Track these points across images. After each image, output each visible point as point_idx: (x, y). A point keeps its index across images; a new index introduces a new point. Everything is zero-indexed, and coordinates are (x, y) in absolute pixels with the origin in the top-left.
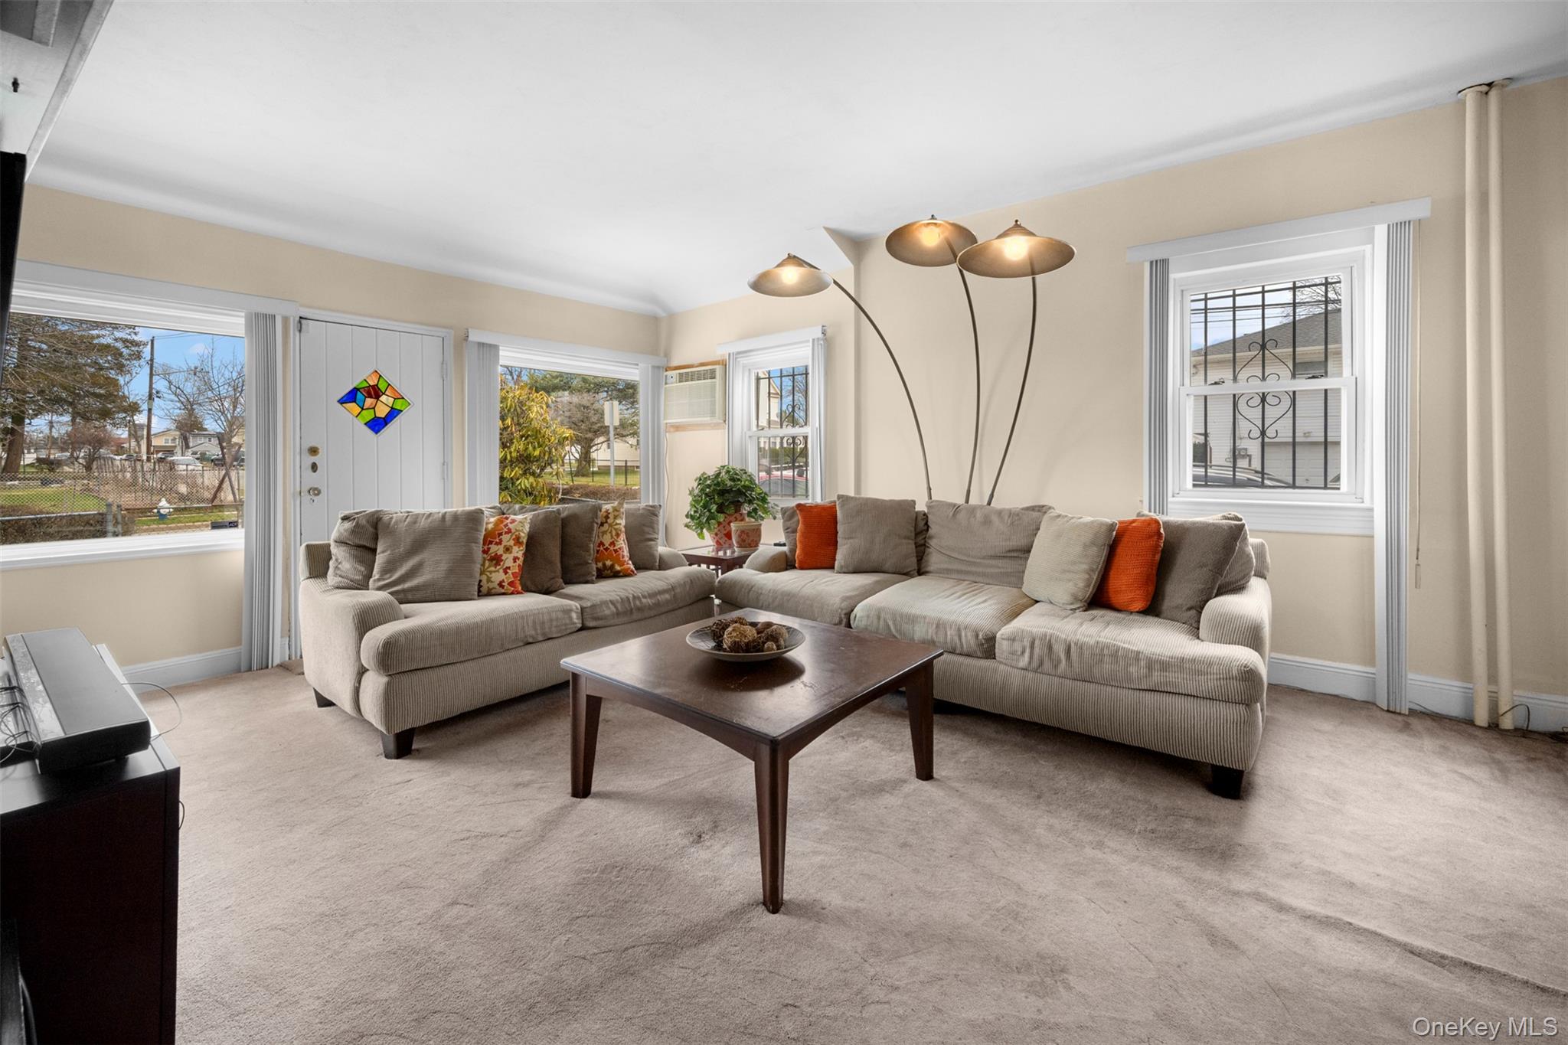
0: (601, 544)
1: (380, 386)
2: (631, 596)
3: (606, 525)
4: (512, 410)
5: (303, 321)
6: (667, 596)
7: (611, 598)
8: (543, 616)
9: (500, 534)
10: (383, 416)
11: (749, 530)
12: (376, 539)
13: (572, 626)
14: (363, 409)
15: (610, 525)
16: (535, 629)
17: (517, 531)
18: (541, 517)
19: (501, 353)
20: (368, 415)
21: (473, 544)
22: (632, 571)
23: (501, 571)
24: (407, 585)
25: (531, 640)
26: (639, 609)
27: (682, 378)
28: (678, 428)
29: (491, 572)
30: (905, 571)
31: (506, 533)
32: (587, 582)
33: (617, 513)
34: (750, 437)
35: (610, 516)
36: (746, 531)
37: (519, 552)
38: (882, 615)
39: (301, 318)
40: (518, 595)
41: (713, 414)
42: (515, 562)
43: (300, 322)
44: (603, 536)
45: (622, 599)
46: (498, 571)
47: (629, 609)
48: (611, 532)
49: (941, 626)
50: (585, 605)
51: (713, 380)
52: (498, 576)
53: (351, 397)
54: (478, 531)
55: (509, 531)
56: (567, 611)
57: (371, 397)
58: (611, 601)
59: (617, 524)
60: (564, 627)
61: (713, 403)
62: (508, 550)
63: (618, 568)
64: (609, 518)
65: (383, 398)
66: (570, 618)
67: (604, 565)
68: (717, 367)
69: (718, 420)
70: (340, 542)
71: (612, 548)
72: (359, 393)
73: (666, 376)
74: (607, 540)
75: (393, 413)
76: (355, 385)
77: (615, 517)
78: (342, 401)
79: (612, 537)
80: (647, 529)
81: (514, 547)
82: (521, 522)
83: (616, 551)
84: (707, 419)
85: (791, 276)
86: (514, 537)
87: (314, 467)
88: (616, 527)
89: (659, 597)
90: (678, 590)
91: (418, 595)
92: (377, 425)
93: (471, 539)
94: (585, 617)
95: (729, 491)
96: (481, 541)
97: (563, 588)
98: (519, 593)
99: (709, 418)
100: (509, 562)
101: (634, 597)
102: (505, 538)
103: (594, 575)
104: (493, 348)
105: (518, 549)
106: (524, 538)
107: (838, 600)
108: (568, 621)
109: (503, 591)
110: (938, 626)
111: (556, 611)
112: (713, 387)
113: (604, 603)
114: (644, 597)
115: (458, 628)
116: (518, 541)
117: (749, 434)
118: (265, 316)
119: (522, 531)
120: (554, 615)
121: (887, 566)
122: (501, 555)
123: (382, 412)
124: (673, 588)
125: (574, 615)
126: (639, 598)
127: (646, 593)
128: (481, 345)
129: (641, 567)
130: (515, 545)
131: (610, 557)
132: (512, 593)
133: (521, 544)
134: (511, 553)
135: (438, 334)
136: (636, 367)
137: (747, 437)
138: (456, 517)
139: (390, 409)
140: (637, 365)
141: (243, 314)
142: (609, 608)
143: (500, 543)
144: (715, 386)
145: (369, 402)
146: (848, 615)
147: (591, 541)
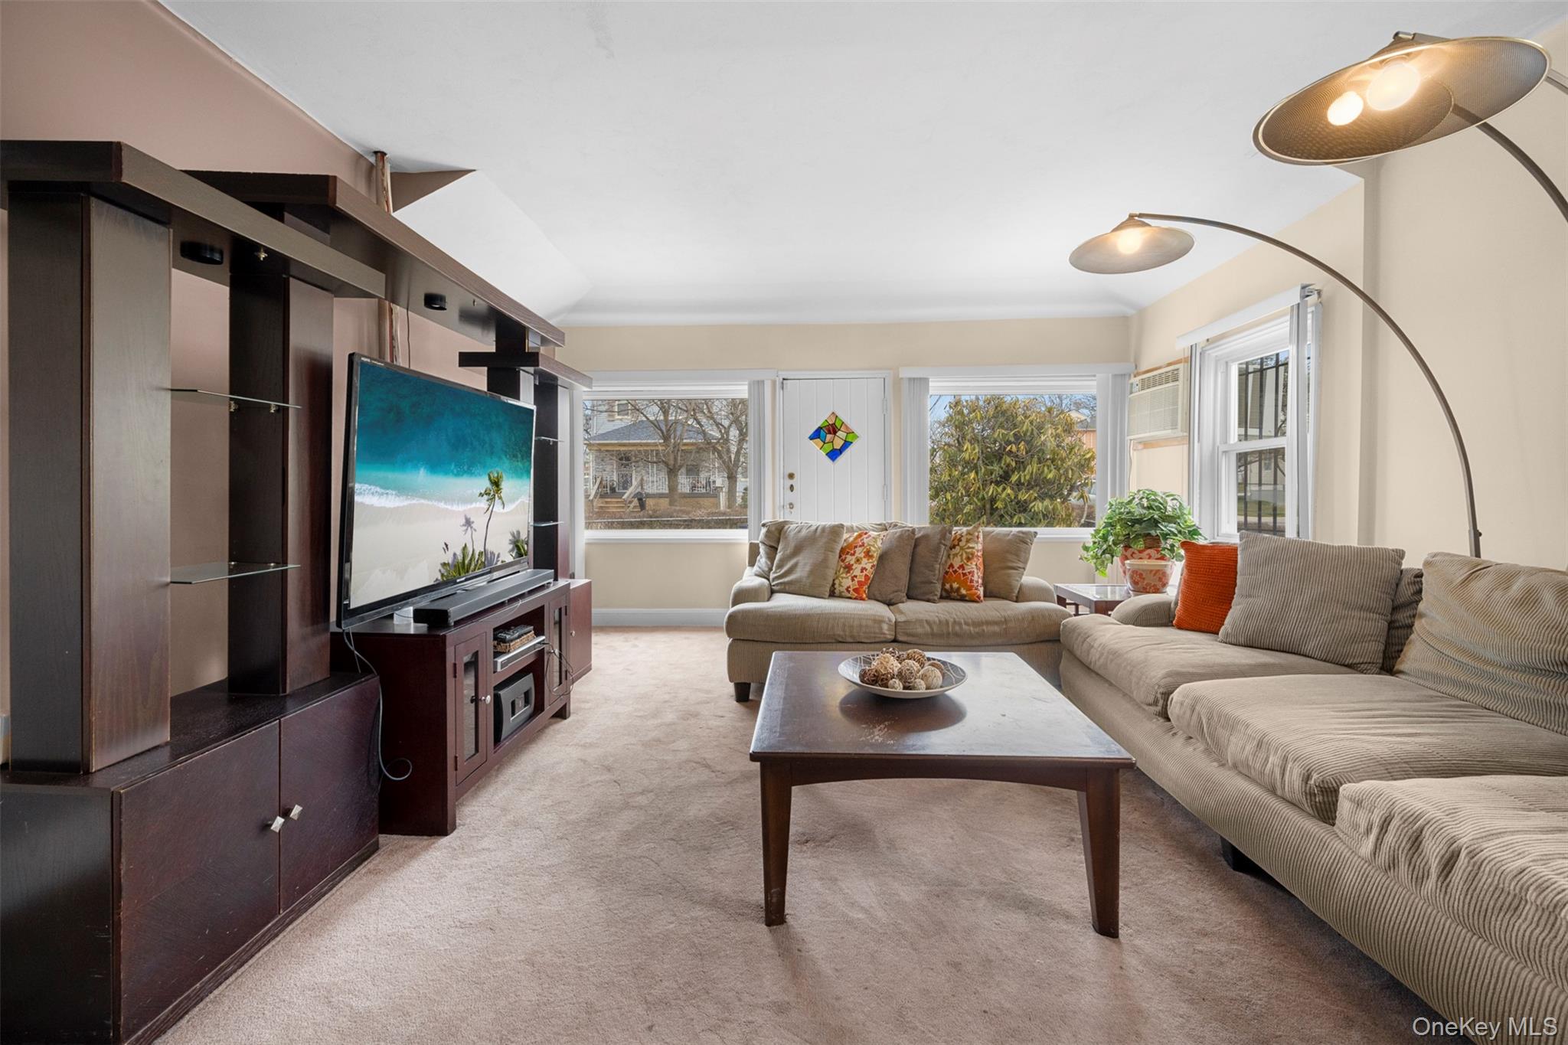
0: (951, 566)
1: (837, 424)
2: (952, 620)
3: (957, 547)
4: (1029, 434)
5: (785, 382)
6: (996, 628)
7: (929, 618)
8: (853, 621)
9: (856, 547)
10: (839, 448)
11: (1143, 571)
12: (778, 542)
13: (882, 636)
14: (824, 443)
15: (962, 548)
16: (844, 631)
17: (869, 545)
18: (898, 534)
19: (931, 384)
20: (828, 448)
21: (830, 553)
22: (979, 597)
23: (850, 578)
24: (786, 580)
25: (840, 639)
26: (956, 635)
27: (1145, 385)
28: (1147, 444)
29: (842, 578)
30: (1349, 661)
31: (860, 546)
32: (928, 601)
33: (969, 537)
34: (1225, 452)
35: (962, 538)
36: (1139, 572)
37: (868, 564)
38: (1197, 708)
39: (784, 379)
40: (861, 601)
41: (1174, 426)
42: (862, 572)
43: (783, 383)
44: (954, 558)
45: (940, 621)
46: (847, 578)
47: (945, 631)
48: (962, 555)
49: (1264, 746)
50: (899, 620)
51: (1177, 383)
52: (847, 582)
53: (816, 435)
54: (836, 542)
55: (863, 545)
56: (879, 621)
57: (830, 433)
58: (926, 621)
59: (969, 548)
60: (872, 635)
61: (1175, 412)
62: (858, 561)
63: (963, 592)
64: (961, 541)
65: (839, 433)
66: (881, 628)
67: (951, 586)
68: (1180, 366)
69: (1179, 433)
70: (763, 543)
71: (960, 571)
72: (822, 431)
73: (1132, 384)
74: (957, 563)
75: (846, 444)
76: (819, 425)
77: (968, 541)
78: (811, 438)
79: (962, 560)
80: (1010, 557)
81: (864, 559)
82: (874, 538)
83: (964, 574)
84: (1168, 432)
85: (1131, 242)
86: (865, 550)
87: (792, 488)
88: (968, 551)
89: (985, 627)
90: (1011, 625)
91: (792, 588)
92: (834, 455)
93: (829, 549)
94: (898, 630)
95: (1139, 521)
96: (838, 552)
97: (903, 602)
98: (862, 599)
99: (1170, 431)
100: (857, 572)
101: (955, 622)
102: (858, 550)
103: (936, 595)
104: (923, 382)
105: (867, 561)
106: (874, 552)
107: (1161, 673)
108: (877, 631)
109: (849, 595)
110: (1260, 744)
111: (867, 619)
112: (1176, 390)
113: (920, 621)
114: (967, 624)
115: (781, 616)
116: (868, 554)
117: (1223, 448)
118: (758, 382)
119: (873, 546)
120: (864, 623)
121: (1310, 647)
122: (853, 565)
123: (838, 444)
124: (1006, 621)
125: (885, 627)
126: (960, 624)
127: (970, 621)
128: (912, 380)
129: (989, 595)
130: (864, 557)
131: (957, 580)
132: (855, 599)
133: (871, 557)
134: (860, 563)
135: (880, 376)
136: (1093, 378)
137: (1220, 453)
138: (824, 529)
139: (843, 442)
140: (1094, 376)
141: (747, 383)
142: (924, 627)
143: (853, 554)
144: (1177, 390)
145: (829, 437)
146: (1167, 695)
147: (937, 561)
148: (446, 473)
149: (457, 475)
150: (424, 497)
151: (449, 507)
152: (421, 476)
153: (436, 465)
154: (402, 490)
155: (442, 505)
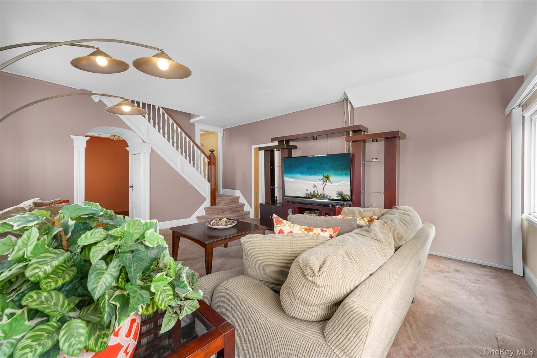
148: (306, 175)
149: (310, 175)
150: (299, 179)
151: (308, 182)
152: (299, 175)
153: (302, 173)
154: (293, 178)
155: (305, 181)
